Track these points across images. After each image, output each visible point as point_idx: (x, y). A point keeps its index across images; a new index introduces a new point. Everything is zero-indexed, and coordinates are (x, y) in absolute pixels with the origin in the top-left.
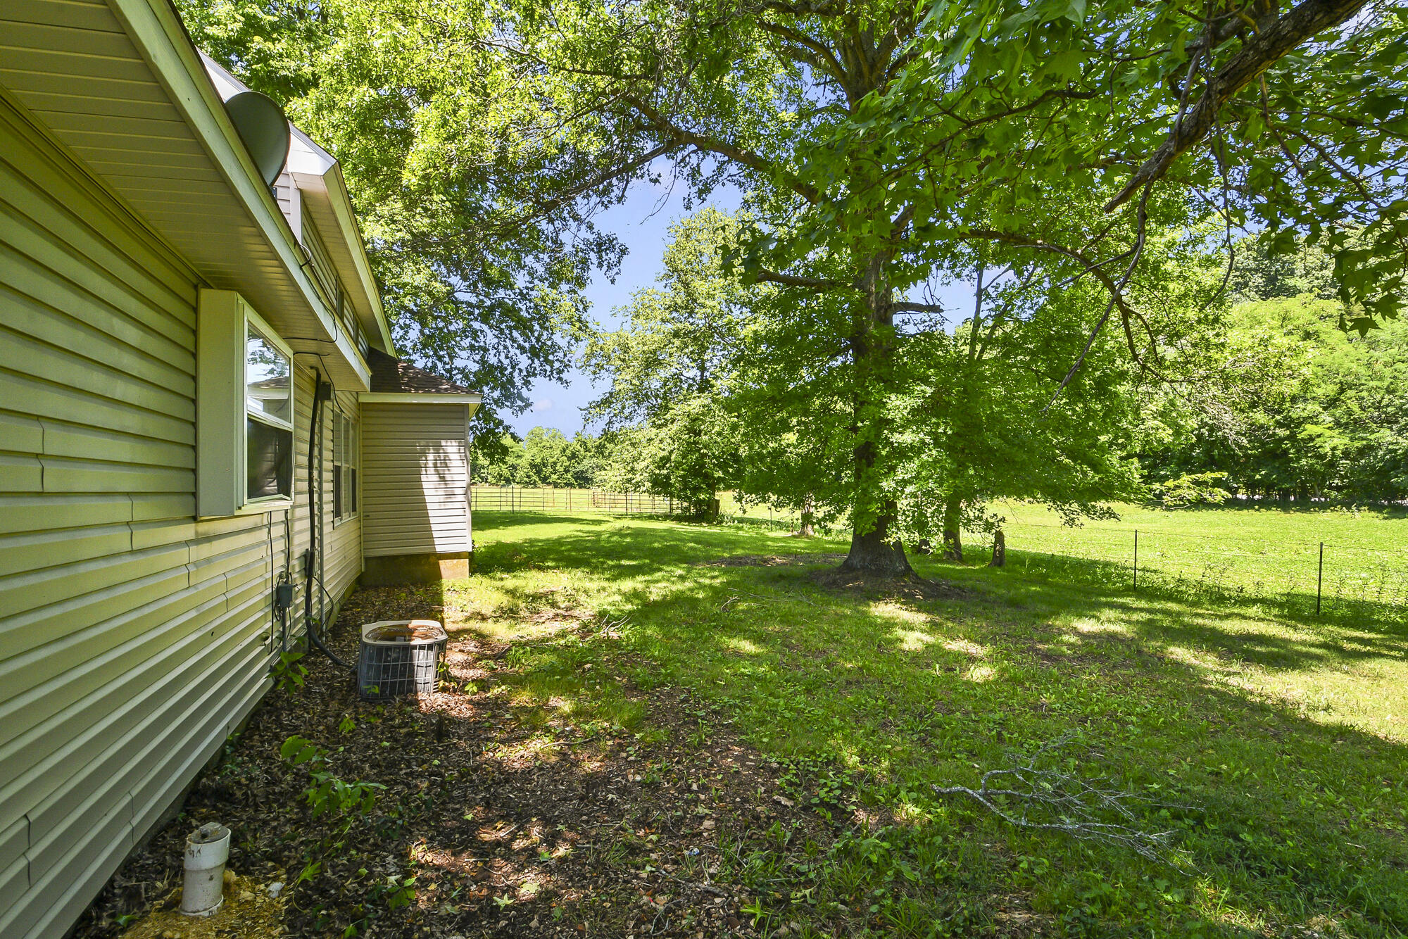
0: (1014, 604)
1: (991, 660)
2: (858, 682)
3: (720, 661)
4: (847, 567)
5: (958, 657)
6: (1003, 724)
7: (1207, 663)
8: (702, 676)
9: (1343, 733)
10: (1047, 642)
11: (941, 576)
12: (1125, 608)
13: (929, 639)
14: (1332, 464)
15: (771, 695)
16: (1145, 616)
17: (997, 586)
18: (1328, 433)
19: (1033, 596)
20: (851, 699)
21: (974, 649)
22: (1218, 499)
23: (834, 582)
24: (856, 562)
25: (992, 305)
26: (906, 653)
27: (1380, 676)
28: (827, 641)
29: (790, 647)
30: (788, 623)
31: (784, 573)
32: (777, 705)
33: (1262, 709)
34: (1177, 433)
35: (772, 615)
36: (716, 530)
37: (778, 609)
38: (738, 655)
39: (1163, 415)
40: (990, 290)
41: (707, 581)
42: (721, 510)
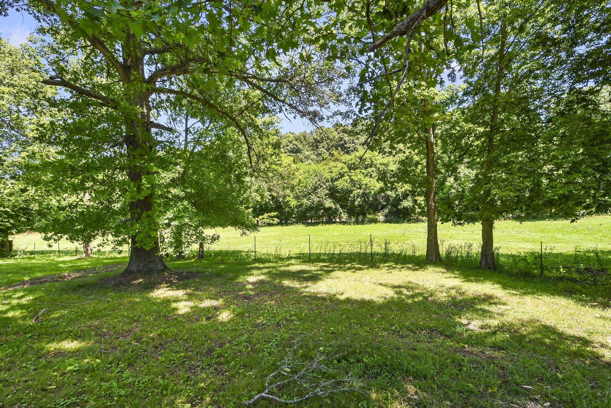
0: (218, 275)
1: (226, 306)
2: (161, 344)
3: (45, 367)
4: (128, 272)
5: (208, 309)
6: (249, 341)
7: (296, 284)
8: (29, 387)
9: (348, 301)
10: (242, 291)
11: (178, 268)
12: (259, 269)
13: (191, 304)
14: (293, 210)
15: (102, 380)
16: (267, 270)
17: (206, 268)
18: (292, 200)
19: (223, 270)
20: (162, 359)
21: (215, 303)
22: (275, 222)
23: (120, 283)
24: (134, 268)
25: (192, 137)
26: (183, 315)
27: (338, 278)
28: (130, 323)
29: (103, 335)
30: (97, 318)
31: (81, 283)
32: (110, 388)
33: (323, 299)
34: (262, 198)
35: (82, 315)
36: (11, 261)
37: (85, 310)
38: (60, 354)
39: (257, 191)
40: (191, 129)
41: (15, 302)
42: (14, 248)
